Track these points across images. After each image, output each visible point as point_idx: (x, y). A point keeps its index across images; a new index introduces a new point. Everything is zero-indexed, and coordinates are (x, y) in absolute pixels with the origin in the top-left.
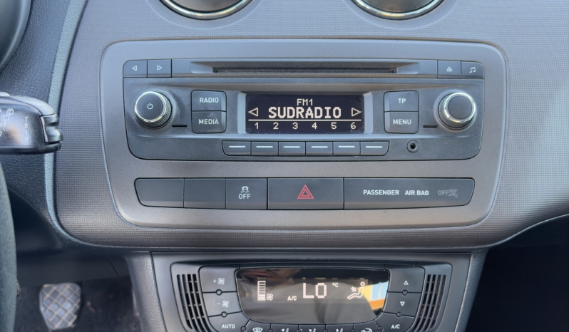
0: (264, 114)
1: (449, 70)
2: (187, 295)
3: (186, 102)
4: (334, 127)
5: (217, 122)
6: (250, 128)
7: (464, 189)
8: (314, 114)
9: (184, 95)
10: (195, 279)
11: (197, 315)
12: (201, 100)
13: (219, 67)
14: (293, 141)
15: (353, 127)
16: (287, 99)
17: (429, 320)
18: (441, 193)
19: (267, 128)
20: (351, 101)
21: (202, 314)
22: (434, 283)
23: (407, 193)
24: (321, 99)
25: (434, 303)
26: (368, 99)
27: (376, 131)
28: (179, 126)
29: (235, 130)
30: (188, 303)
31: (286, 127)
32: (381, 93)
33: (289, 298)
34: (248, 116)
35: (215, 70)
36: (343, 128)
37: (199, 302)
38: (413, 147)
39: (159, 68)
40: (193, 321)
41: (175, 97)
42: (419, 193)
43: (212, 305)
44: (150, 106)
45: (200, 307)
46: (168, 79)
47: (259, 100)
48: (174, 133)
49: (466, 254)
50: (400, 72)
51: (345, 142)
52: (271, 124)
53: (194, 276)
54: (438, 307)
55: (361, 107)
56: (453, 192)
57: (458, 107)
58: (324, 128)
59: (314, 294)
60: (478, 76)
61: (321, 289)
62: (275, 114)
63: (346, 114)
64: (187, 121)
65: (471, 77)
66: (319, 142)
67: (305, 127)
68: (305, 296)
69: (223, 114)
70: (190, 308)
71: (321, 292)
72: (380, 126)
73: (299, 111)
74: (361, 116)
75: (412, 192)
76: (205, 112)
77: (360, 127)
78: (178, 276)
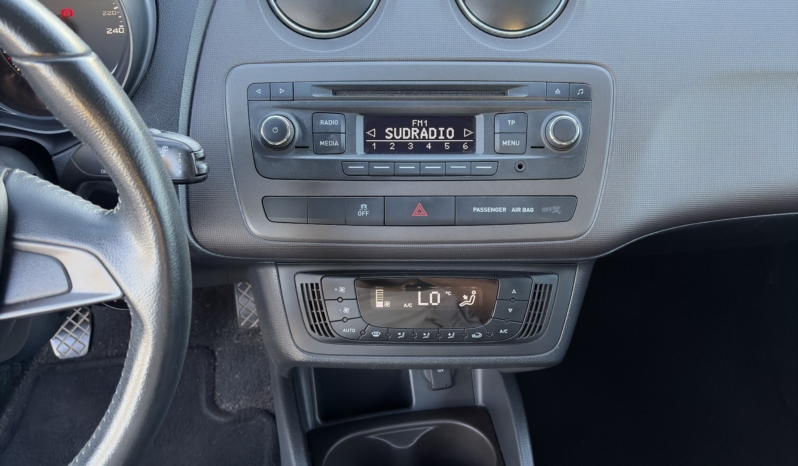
0: (381, 135)
1: (558, 92)
2: (310, 302)
3: (308, 124)
4: (446, 145)
5: (337, 144)
6: (368, 149)
7: (568, 205)
8: (428, 135)
9: (306, 117)
10: (318, 288)
11: (320, 320)
12: (322, 122)
13: (337, 90)
14: (408, 162)
15: (465, 147)
16: (403, 120)
17: (536, 326)
18: (545, 210)
19: (384, 148)
20: (463, 122)
21: (325, 319)
22: (541, 291)
23: (513, 210)
24: (435, 120)
25: (541, 310)
26: (480, 120)
27: (486, 152)
28: (302, 148)
29: (354, 151)
30: (312, 309)
31: (401, 148)
32: (492, 114)
33: (405, 305)
34: (366, 137)
35: (335, 93)
36: (456, 148)
37: (322, 308)
38: (520, 167)
39: (281, 91)
40: (316, 326)
41: (297, 119)
42: (524, 210)
43: (333, 311)
44: (275, 130)
45: (323, 313)
46: (290, 101)
47: (377, 122)
48: (297, 153)
49: (572, 265)
50: (511, 94)
51: (456, 161)
52: (388, 145)
53: (317, 284)
54: (544, 314)
55: (473, 128)
56: (556, 209)
57: (564, 128)
58: (438, 148)
59: (428, 301)
60: (586, 97)
61: (435, 297)
62: (391, 135)
63: (459, 135)
64: (309, 143)
65: (579, 96)
66: (432, 161)
67: (420, 148)
68: (420, 304)
69: (343, 136)
70: (313, 314)
71: (435, 300)
72: (490, 148)
73: (414, 132)
74: (473, 137)
75: (519, 210)
76: (326, 134)
77: (472, 148)
78: (302, 285)
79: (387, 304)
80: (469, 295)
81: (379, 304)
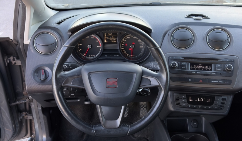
0: (194, 67)
1: (228, 60)
2: (176, 99)
4: (206, 69)
5: (185, 68)
6: (191, 69)
7: (230, 82)
8: (203, 67)
9: (179, 63)
12: (182, 64)
13: (185, 58)
14: (199, 72)
15: (210, 70)
16: (198, 64)
17: (222, 107)
18: (226, 82)
19: (194, 69)
20: (209, 65)
21: (179, 102)
22: (224, 100)
24: (204, 64)
26: (213, 65)
27: (214, 71)
28: (178, 68)
29: (188, 69)
31: (197, 69)
32: (215, 64)
33: (196, 101)
34: (190, 67)
36: (208, 70)
37: (179, 100)
38: (221, 74)
39: (175, 58)
40: (177, 104)
41: (178, 63)
42: (222, 82)
44: (174, 64)
46: (176, 60)
47: (193, 64)
49: (230, 94)
50: (219, 61)
51: (209, 72)
52: (195, 68)
53: (178, 95)
54: (224, 105)
55: (211, 66)
56: (228, 82)
57: (229, 67)
58: (204, 70)
59: (200, 100)
60: (234, 62)
61: (202, 99)
62: (195, 67)
63: (208, 67)
64: (180, 67)
65: (232, 62)
66: (204, 72)
67: (201, 69)
69: (186, 66)
70: (177, 101)
72: (215, 70)
73: (200, 66)
74: (211, 68)
75: (220, 82)
76: (183, 66)
77: (211, 70)
78: (175, 95)
79: (192, 100)
80: (209, 100)
81: (190, 100)
